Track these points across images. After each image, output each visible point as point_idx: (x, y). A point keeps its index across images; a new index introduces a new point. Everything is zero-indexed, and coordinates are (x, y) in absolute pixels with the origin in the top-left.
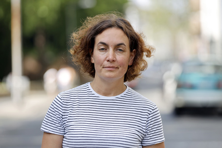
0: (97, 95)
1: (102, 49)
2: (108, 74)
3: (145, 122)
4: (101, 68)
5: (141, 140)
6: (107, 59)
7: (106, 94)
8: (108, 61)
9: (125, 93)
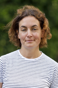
0: (23, 57)
1: (24, 30)
2: (28, 45)
3: (52, 75)
4: (24, 41)
5: (49, 86)
6: (27, 36)
7: (29, 57)
8: (28, 37)
9: (40, 57)
